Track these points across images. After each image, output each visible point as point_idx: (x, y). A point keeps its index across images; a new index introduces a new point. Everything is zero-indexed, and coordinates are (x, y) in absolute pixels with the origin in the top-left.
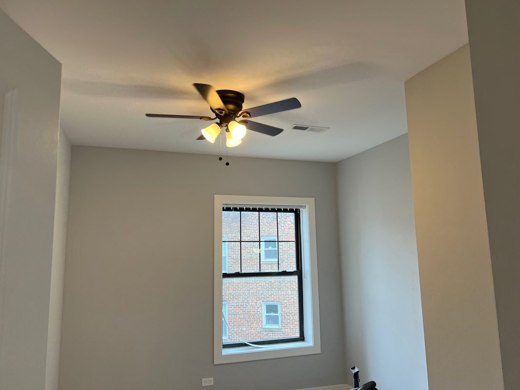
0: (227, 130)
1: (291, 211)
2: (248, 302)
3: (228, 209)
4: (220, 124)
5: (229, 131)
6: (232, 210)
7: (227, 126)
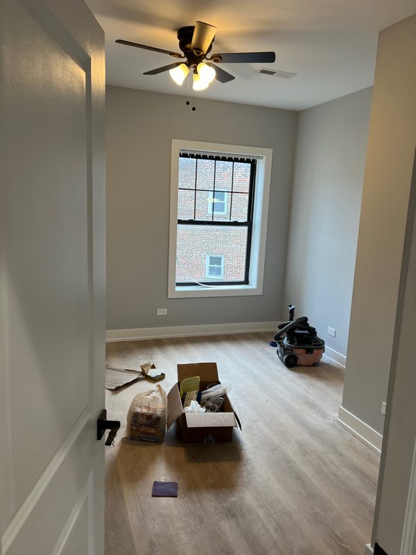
0: (196, 72)
1: (248, 161)
2: (192, 253)
3: (185, 155)
4: (188, 65)
5: (197, 73)
6: (189, 157)
7: (195, 67)
